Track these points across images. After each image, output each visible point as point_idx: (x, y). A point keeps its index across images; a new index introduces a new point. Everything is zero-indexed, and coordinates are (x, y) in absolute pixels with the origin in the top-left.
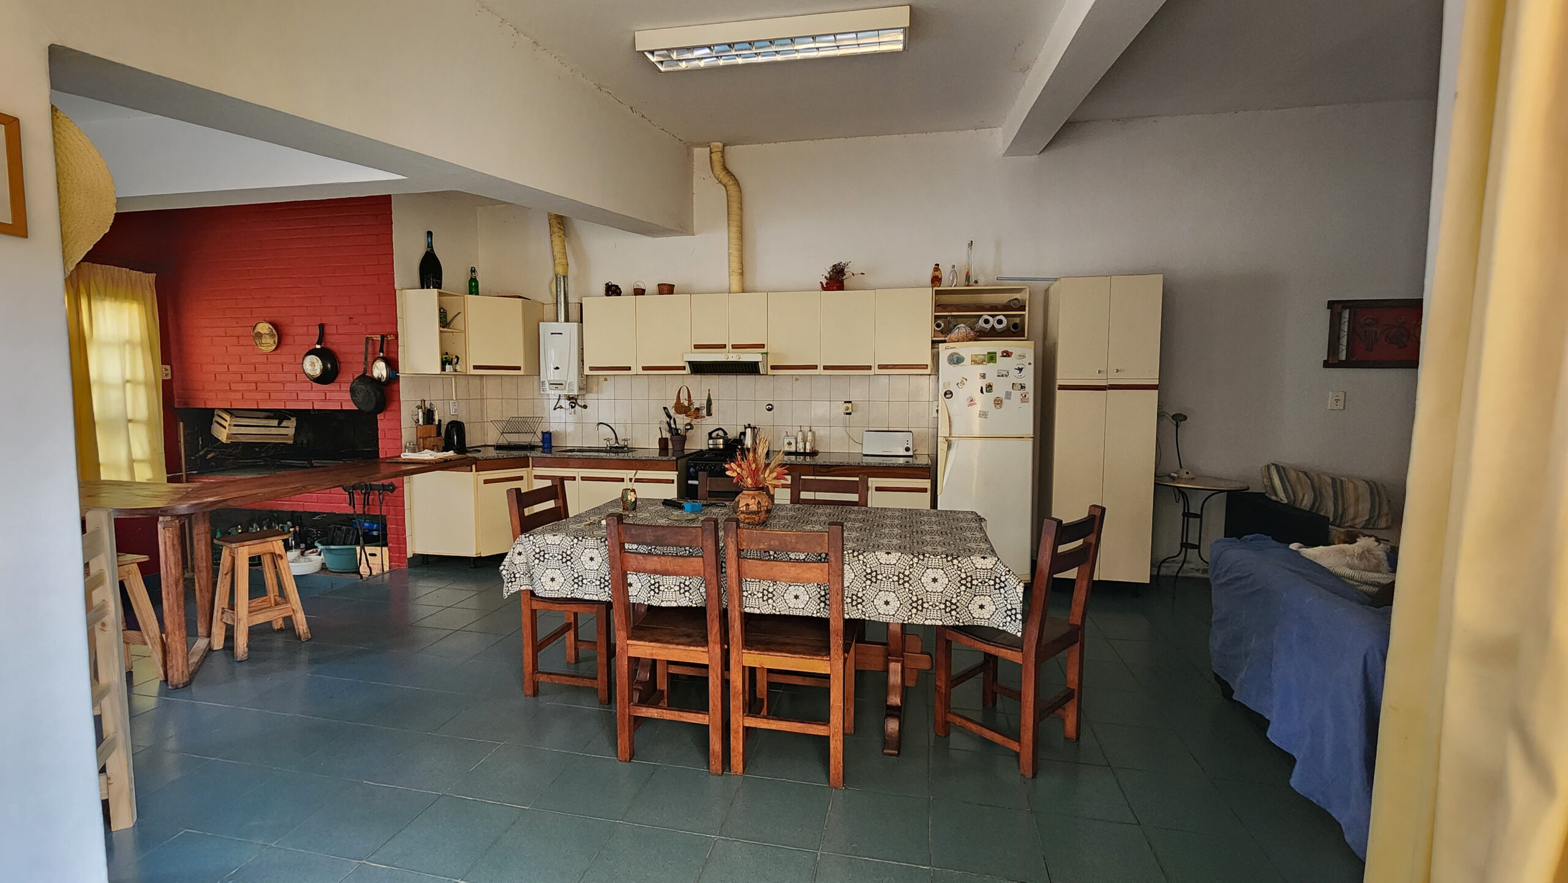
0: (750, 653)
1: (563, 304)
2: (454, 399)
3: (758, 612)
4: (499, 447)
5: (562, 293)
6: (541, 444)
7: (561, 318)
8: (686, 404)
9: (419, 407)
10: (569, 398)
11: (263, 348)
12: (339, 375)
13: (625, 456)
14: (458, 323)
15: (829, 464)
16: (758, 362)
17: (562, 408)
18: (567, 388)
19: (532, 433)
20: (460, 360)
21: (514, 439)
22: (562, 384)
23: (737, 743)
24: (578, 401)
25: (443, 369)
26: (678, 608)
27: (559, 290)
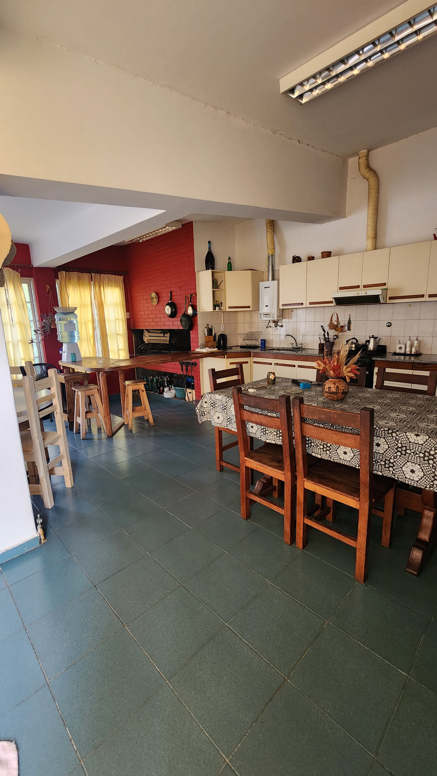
0: (308, 482)
1: (271, 271)
2: (223, 323)
3: (320, 457)
4: (242, 347)
5: (271, 265)
6: (260, 346)
7: (270, 279)
8: (336, 323)
9: (206, 328)
10: (274, 322)
11: (154, 304)
12: (177, 314)
13: (299, 353)
14: (222, 286)
15: (424, 362)
16: (379, 295)
17: (271, 327)
18: (271, 317)
19: (256, 340)
20: (222, 304)
21: (249, 343)
22: (269, 314)
23: (300, 532)
24: (278, 323)
25: (215, 309)
26: (276, 445)
27: (269, 263)
